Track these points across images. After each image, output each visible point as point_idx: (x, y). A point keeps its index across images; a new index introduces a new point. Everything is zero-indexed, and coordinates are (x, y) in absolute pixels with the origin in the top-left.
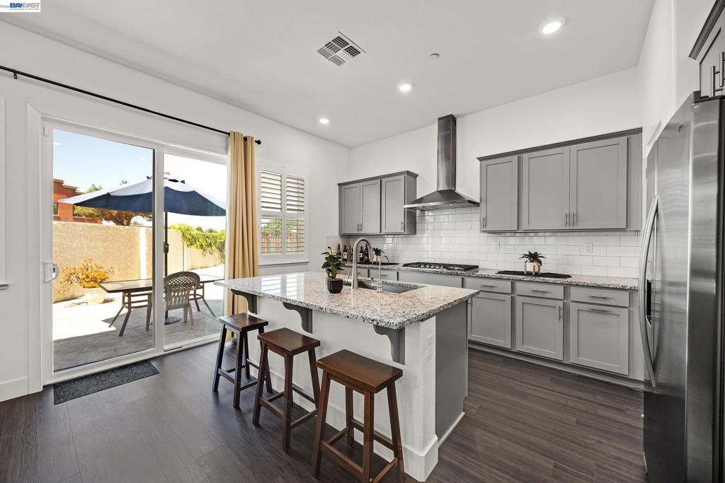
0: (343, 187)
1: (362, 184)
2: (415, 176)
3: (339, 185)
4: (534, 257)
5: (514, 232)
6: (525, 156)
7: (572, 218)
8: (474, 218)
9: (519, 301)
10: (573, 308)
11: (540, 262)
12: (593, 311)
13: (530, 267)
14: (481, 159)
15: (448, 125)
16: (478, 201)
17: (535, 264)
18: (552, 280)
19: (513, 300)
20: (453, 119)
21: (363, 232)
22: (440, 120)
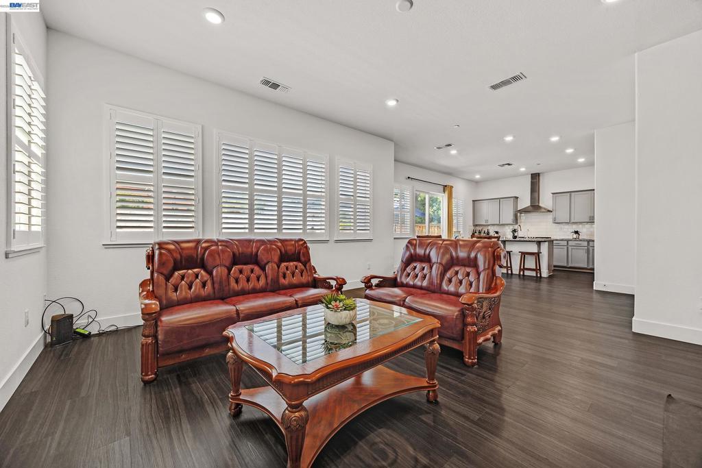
0: (476, 202)
2: (517, 198)
3: (472, 201)
4: (576, 232)
5: (568, 223)
6: (574, 193)
8: (550, 217)
9: (570, 248)
11: (579, 235)
13: (575, 236)
14: (553, 194)
15: (535, 178)
16: (552, 210)
17: (577, 235)
19: (567, 248)
20: (538, 175)
21: (489, 223)
22: (532, 174)
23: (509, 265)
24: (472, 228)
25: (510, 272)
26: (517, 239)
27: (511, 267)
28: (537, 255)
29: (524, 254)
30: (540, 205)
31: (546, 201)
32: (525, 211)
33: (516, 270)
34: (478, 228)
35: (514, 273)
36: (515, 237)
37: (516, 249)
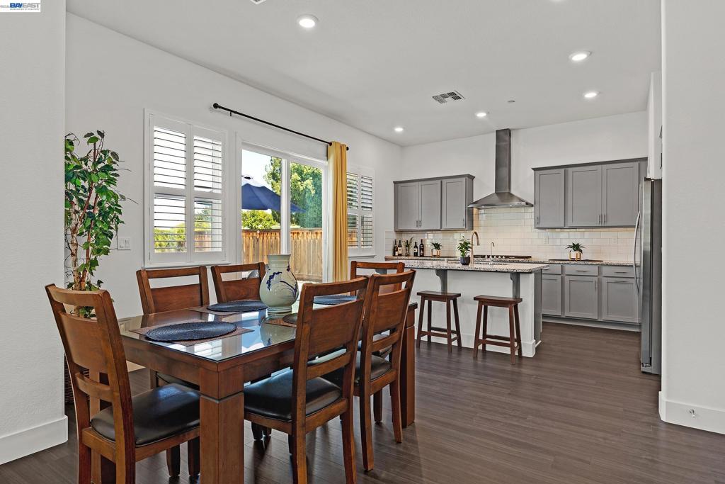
0: (400, 185)
1: (421, 183)
2: (472, 178)
3: (394, 182)
4: (576, 247)
5: (561, 228)
6: (570, 170)
7: (603, 218)
8: (530, 214)
9: (567, 279)
10: (604, 281)
11: (581, 251)
12: (617, 282)
13: (574, 254)
14: (534, 169)
15: (504, 138)
16: (533, 203)
17: (578, 252)
18: (590, 263)
19: (562, 278)
20: (508, 132)
21: (423, 228)
22: (497, 131)
23: (453, 328)
24: (394, 236)
25: (455, 343)
26: (472, 266)
27: (458, 332)
28: (513, 305)
29: (485, 303)
30: (512, 192)
31: (523, 184)
32: (486, 204)
33: (468, 342)
34: (405, 238)
35: (464, 345)
36: (466, 261)
37: (467, 288)
